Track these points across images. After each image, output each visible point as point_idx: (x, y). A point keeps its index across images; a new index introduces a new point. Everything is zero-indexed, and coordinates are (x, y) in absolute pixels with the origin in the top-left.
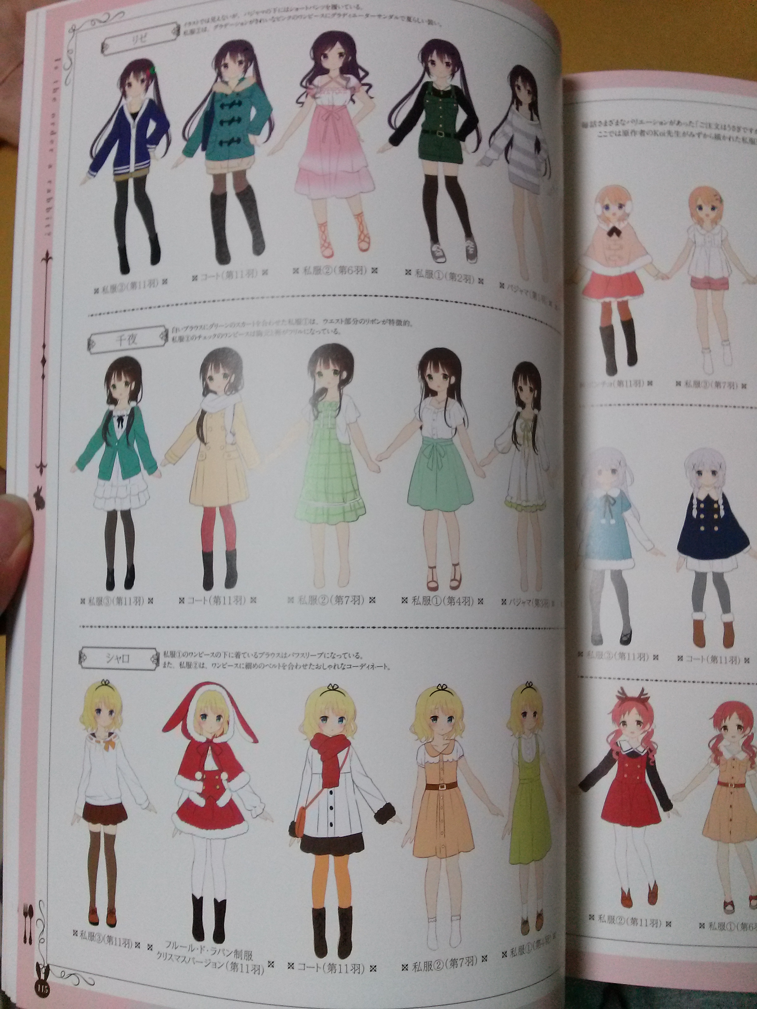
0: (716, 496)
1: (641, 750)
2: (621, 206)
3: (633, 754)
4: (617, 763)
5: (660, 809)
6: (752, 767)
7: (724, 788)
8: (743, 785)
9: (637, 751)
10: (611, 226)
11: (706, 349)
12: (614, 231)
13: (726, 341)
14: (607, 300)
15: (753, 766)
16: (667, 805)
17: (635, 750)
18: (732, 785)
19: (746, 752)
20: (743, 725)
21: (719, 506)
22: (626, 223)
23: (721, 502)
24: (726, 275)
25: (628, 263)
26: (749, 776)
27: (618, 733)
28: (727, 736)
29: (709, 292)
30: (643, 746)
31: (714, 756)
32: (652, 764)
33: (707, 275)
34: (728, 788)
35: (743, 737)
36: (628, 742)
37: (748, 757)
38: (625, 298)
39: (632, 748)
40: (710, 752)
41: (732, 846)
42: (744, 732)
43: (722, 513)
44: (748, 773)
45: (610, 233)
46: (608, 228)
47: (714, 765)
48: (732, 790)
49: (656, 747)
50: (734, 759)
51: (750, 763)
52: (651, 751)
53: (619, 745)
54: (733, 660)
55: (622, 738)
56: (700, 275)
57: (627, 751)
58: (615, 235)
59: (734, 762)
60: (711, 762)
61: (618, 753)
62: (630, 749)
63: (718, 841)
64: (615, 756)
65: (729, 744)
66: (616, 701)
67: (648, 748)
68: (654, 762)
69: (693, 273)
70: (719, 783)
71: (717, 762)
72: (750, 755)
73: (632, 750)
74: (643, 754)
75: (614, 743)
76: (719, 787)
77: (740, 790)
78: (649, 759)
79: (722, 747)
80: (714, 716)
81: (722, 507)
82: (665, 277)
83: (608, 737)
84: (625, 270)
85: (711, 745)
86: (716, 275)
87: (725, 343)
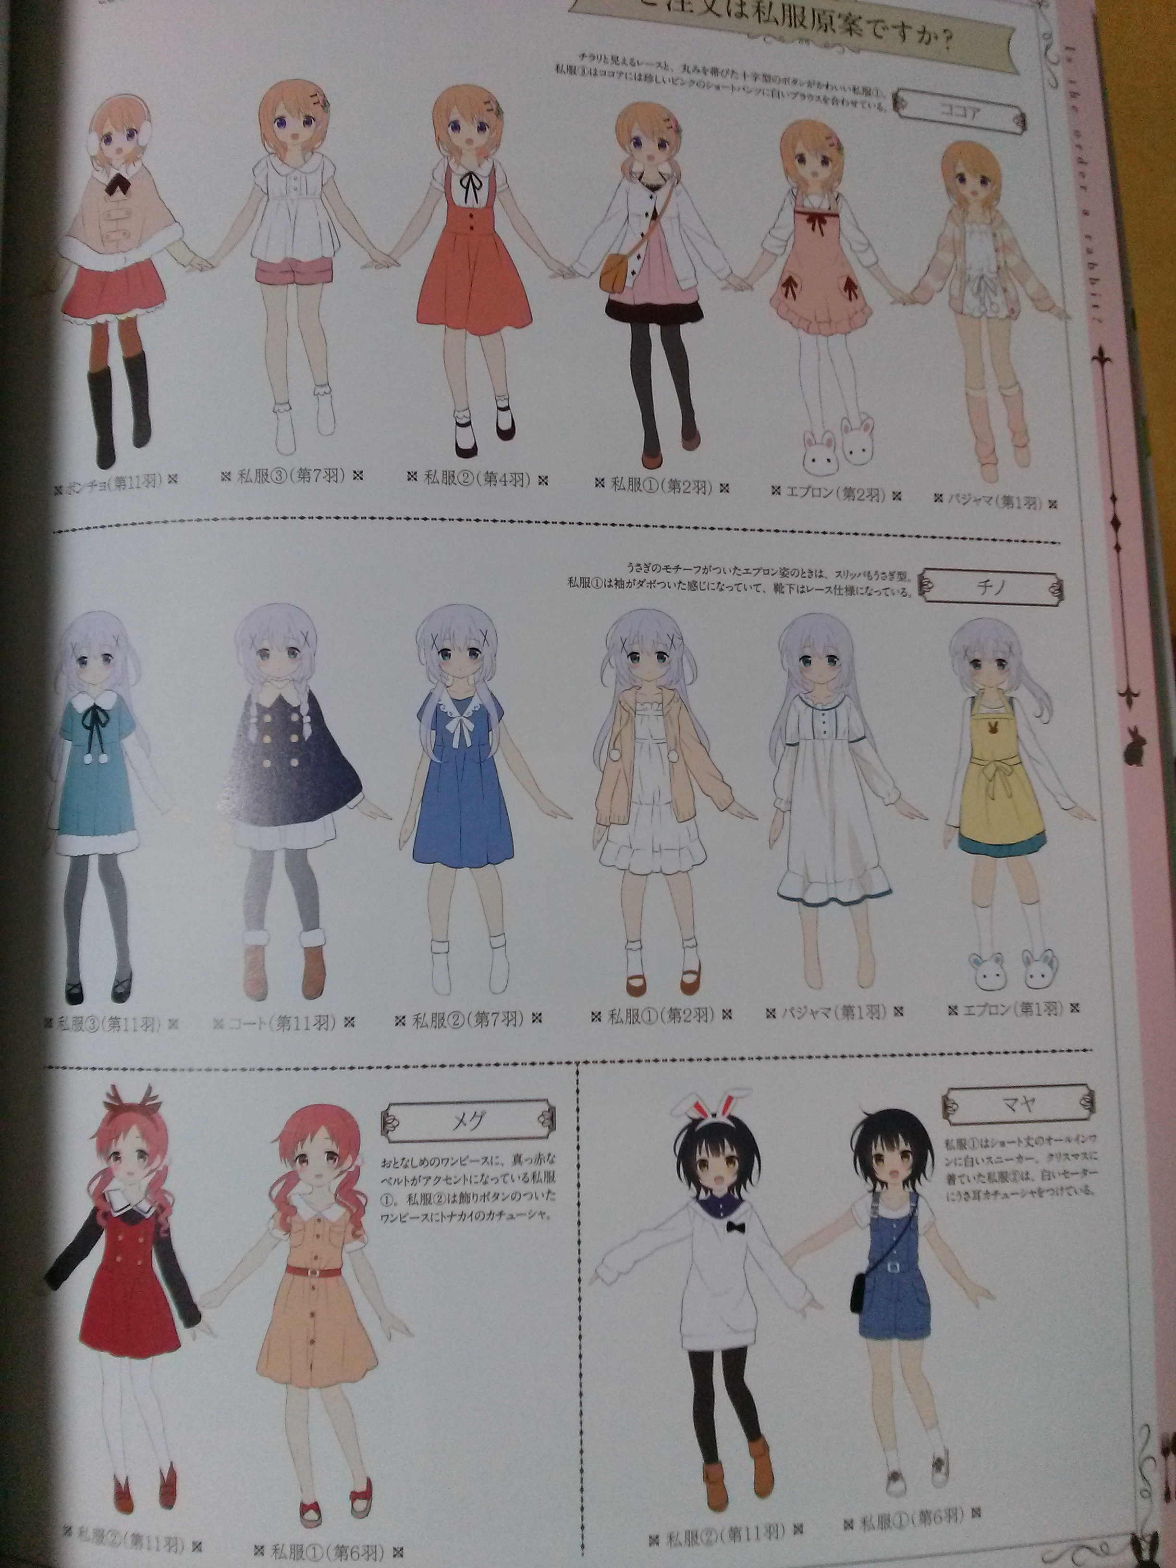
0: (296, 698)
1: (145, 1207)
2: (131, 134)
3: (132, 1217)
4: (104, 1234)
5: (179, 1324)
6: (355, 1236)
7: (299, 1279)
8: (337, 1272)
9: (138, 1210)
10: (113, 173)
11: (283, 406)
12: (120, 184)
13: (323, 388)
14: (101, 319)
15: (358, 1232)
16: (192, 1316)
17: (135, 1208)
18: (314, 1273)
19: (344, 1205)
20: (337, 1151)
21: (301, 717)
22: (138, 164)
23: (305, 709)
24: (328, 253)
25: (139, 245)
26: (349, 1253)
27: (106, 1176)
28: (307, 1173)
29: (292, 288)
30: (149, 1201)
31: (280, 1215)
32: (164, 1235)
33: (289, 255)
34: (307, 1279)
35: (339, 1175)
36: (122, 1192)
37: (348, 1215)
38: (131, 314)
39: (129, 1205)
40: (272, 1209)
41: (314, 1393)
42: (340, 1165)
43: (307, 731)
44: (348, 1247)
45: (110, 190)
46: (107, 180)
47: (280, 1233)
48: (315, 1281)
49: (170, 1200)
50: (319, 1220)
51: (351, 1227)
52: (163, 1209)
53: (108, 1201)
54: (322, 1022)
55: (113, 1184)
56: (275, 256)
57: (121, 1210)
58: (119, 193)
59: (319, 1225)
60: (274, 1228)
61: (107, 1215)
62: (126, 1207)
63: (286, 1383)
64: (101, 1221)
65: (309, 1189)
66: (104, 1112)
67: (157, 1204)
68: (168, 1231)
69: (260, 253)
70: (291, 1270)
71: (287, 1228)
72: (351, 1211)
73: (129, 1208)
74: (148, 1216)
75: (101, 1196)
76: (290, 1276)
77: (331, 1281)
78: (159, 1226)
79: (295, 1198)
80: (281, 1137)
81: (307, 719)
82: (207, 266)
83: (90, 1184)
84: (135, 257)
85: (275, 1193)
86: (306, 253)
87: (321, 390)
